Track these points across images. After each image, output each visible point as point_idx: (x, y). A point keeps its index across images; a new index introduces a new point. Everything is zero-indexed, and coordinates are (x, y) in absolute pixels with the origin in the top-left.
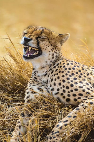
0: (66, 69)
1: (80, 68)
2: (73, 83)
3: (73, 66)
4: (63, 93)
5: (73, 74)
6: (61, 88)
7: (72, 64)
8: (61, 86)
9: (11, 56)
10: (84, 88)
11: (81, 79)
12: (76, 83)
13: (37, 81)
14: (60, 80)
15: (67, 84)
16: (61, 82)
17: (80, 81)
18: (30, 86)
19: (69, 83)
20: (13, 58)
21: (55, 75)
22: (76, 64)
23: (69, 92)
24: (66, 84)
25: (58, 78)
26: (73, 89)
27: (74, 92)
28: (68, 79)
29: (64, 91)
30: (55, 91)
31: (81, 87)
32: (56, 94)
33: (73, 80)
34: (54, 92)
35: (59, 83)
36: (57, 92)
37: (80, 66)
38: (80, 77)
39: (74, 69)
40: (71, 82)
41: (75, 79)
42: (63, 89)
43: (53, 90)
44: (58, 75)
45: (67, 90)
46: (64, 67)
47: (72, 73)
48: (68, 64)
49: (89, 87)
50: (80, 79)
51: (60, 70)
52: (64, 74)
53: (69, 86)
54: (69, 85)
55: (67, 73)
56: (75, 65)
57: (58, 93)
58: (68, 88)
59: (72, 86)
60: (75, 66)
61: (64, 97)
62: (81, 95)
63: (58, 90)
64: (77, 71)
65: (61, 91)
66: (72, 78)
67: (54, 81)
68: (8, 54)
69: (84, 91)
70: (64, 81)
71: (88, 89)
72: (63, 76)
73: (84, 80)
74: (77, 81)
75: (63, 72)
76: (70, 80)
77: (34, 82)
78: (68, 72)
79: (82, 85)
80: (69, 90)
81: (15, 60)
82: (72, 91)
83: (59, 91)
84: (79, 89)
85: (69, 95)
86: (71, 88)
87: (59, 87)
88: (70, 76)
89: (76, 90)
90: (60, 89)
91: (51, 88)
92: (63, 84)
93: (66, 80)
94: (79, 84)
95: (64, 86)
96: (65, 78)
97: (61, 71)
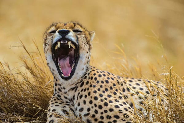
0: (98, 82)
1: (115, 82)
2: (107, 101)
3: (106, 78)
4: (95, 114)
5: (107, 90)
6: (92, 107)
7: (104, 75)
8: (93, 105)
9: (28, 68)
10: (121, 108)
11: (117, 96)
12: (111, 102)
13: (60, 99)
14: (91, 97)
15: (100, 102)
16: (93, 99)
17: (115, 99)
18: (52, 107)
19: (102, 101)
20: (30, 70)
21: (85, 90)
22: (109, 74)
23: (102, 113)
24: (98, 102)
25: (89, 94)
26: (107, 110)
27: (109, 113)
28: (101, 96)
29: (96, 112)
30: (85, 112)
31: (117, 107)
32: (85, 115)
33: (107, 97)
34: (83, 113)
35: (90, 101)
36: (87, 112)
37: (114, 78)
38: (115, 94)
39: (107, 82)
40: (105, 100)
41: (110, 96)
42: (95, 108)
43: (81, 110)
44: (89, 90)
45: (100, 111)
46: (96, 79)
47: (105, 87)
48: (100, 76)
49: (126, 108)
50: (115, 96)
51: (91, 84)
52: (96, 89)
53: (103, 106)
54: (102, 104)
55: (100, 88)
56: (108, 76)
57: (88, 114)
58: (100, 107)
59: (106, 104)
60: (108, 78)
61: (96, 120)
62: (117, 117)
63: (89, 110)
64: (112, 85)
65: (92, 112)
66: (105, 95)
67: (83, 98)
68: (23, 65)
69: (120, 112)
70: (96, 98)
71: (126, 109)
72: (95, 92)
73: (120, 98)
74: (112, 99)
75: (94, 87)
76: (104, 97)
77: (57, 101)
78: (101, 86)
79: (118, 104)
80: (102, 110)
81: (32, 73)
82: (106, 111)
83: (90, 112)
84: (114, 109)
85: (102, 118)
86: (105, 108)
87: (90, 106)
88: (104, 92)
89: (111, 110)
90: (91, 109)
91: (79, 108)
92: (94, 102)
93: (98, 97)
94: (115, 103)
95: (96, 105)
96: (97, 95)
97: (93, 85)
